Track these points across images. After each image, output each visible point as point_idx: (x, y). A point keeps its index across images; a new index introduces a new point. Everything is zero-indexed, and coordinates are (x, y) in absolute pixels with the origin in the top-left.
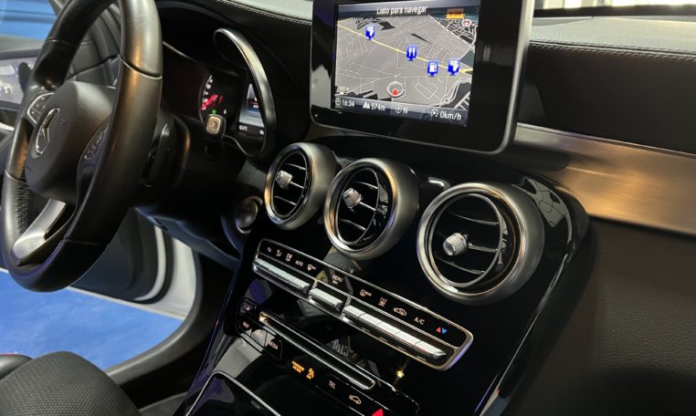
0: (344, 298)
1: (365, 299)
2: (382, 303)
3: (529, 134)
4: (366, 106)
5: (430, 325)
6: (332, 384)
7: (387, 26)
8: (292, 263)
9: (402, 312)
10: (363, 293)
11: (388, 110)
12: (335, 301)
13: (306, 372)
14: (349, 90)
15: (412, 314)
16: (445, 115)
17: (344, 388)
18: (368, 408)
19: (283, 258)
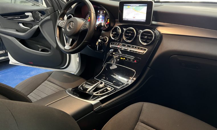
1: (132, 47)
2: (134, 47)
3: (154, 22)
5: (142, 49)
6: (128, 59)
8: (118, 45)
9: (137, 48)
10: (131, 47)
12: (127, 48)
15: (139, 48)
17: (130, 59)
18: (133, 60)
19: (116, 44)
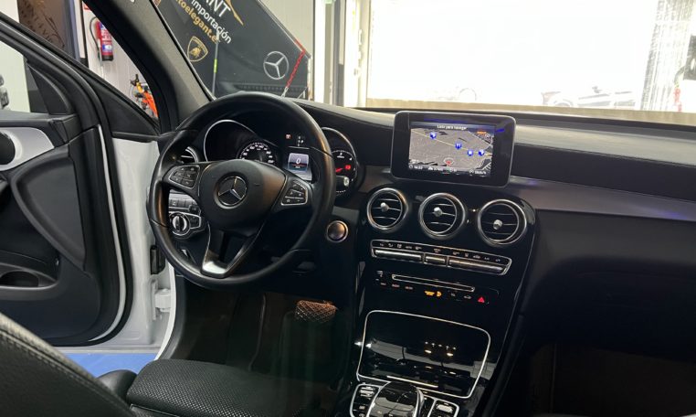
0: (445, 258)
4: (431, 168)
7: (443, 133)
11: (444, 171)
13: (436, 294)
14: (418, 161)
16: (477, 172)
